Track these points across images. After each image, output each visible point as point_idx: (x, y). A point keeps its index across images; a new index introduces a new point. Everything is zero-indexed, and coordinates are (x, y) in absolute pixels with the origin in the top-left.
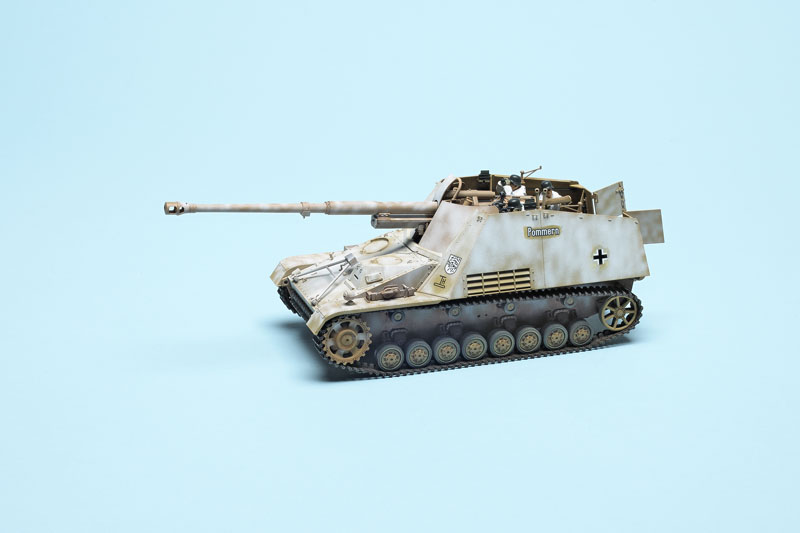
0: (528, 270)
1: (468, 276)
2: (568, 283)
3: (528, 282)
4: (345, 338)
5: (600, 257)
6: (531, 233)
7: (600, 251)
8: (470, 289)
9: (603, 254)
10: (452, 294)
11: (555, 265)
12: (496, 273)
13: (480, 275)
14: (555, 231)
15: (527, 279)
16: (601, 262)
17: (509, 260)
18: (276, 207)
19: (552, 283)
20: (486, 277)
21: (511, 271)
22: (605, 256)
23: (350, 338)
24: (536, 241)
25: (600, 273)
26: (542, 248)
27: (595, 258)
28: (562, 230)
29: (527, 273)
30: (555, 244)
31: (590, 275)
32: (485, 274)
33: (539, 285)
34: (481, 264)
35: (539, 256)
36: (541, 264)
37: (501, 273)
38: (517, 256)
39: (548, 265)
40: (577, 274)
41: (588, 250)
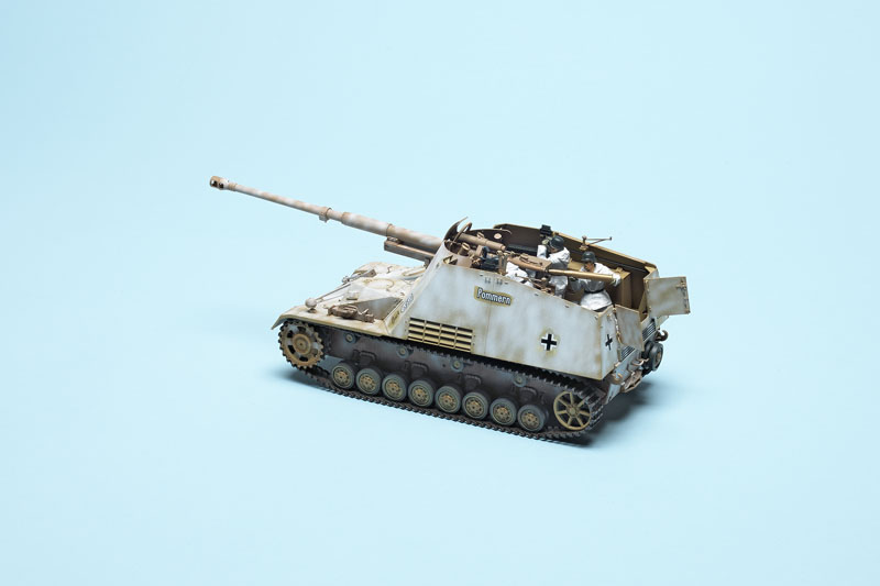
0: (471, 331)
1: (412, 319)
2: (510, 358)
3: (469, 344)
4: (299, 342)
5: (549, 342)
6: (481, 295)
7: (550, 336)
8: (411, 332)
9: (553, 339)
10: (393, 333)
11: (499, 336)
12: (438, 324)
13: (423, 321)
14: (506, 300)
15: (469, 341)
16: (548, 348)
17: (454, 315)
18: (299, 205)
19: (492, 353)
20: (428, 326)
21: (454, 328)
22: (555, 343)
23: (304, 343)
24: (484, 304)
25: (545, 359)
26: (489, 313)
27: (543, 341)
28: (514, 301)
29: (470, 334)
30: (504, 314)
31: (534, 358)
32: (428, 322)
33: (478, 351)
34: (425, 311)
35: (484, 321)
36: (485, 330)
37: (444, 326)
38: (462, 313)
39: (492, 334)
40: (521, 352)
41: (536, 331)
